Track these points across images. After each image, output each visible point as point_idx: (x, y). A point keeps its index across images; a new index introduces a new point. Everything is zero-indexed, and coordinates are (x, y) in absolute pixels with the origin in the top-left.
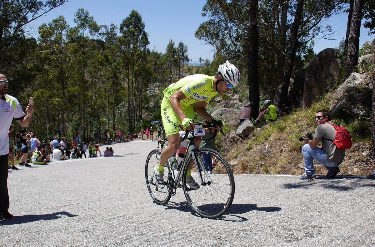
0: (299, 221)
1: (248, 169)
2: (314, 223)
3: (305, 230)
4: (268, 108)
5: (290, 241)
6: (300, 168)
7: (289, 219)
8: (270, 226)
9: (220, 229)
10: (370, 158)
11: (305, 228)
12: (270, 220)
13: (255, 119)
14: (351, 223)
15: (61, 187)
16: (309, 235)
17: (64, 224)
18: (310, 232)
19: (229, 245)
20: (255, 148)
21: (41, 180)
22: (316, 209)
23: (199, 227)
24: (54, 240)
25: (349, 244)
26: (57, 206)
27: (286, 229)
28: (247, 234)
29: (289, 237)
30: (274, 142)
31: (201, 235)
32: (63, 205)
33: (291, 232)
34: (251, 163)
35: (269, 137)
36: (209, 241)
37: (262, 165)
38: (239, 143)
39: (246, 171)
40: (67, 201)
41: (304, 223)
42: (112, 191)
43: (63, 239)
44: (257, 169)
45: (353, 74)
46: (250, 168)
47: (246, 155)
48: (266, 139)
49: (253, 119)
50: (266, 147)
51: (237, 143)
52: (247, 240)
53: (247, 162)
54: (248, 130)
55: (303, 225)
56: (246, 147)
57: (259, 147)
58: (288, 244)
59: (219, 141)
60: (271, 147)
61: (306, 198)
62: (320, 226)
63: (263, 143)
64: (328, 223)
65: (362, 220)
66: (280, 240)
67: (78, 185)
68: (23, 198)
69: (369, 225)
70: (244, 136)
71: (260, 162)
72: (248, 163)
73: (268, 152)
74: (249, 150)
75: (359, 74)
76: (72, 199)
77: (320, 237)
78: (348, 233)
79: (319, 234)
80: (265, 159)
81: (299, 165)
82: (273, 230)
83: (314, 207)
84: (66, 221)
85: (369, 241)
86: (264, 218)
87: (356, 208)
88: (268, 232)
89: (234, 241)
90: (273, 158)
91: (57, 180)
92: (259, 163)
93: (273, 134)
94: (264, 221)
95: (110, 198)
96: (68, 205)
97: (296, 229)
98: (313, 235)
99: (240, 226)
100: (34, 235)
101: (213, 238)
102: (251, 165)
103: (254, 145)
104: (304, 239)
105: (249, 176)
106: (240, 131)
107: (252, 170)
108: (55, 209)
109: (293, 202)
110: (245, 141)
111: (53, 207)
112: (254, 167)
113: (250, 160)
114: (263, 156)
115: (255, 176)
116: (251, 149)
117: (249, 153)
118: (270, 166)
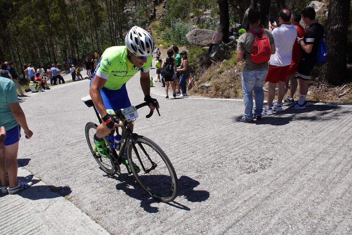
0: (257, 153)
1: (220, 90)
2: (267, 155)
3: (260, 162)
5: (249, 172)
7: (250, 151)
8: (236, 159)
9: (200, 162)
10: (321, 82)
11: (261, 160)
12: (237, 153)
14: (293, 155)
16: (263, 167)
17: (84, 160)
18: (264, 164)
19: (207, 177)
20: (226, 72)
22: (271, 140)
23: (185, 161)
24: (82, 176)
25: (289, 175)
26: (74, 142)
27: (247, 161)
28: (220, 167)
29: (249, 168)
31: (187, 168)
32: (78, 140)
33: (250, 164)
34: (222, 85)
36: (193, 173)
37: (232, 87)
38: (212, 65)
39: (219, 92)
40: (80, 136)
41: (260, 155)
43: (89, 175)
44: (228, 90)
45: (313, 2)
47: (218, 77)
48: (235, 64)
49: (224, 42)
50: (236, 71)
51: (210, 65)
52: (219, 172)
53: (219, 84)
54: (220, 54)
55: (259, 157)
56: (218, 70)
57: (229, 71)
58: (248, 175)
59: (195, 63)
60: (240, 71)
61: (264, 129)
62: (271, 158)
63: (233, 68)
64: (277, 156)
65: (302, 152)
66: (242, 172)
68: (44, 134)
69: (305, 157)
70: (216, 59)
73: (237, 75)
74: (221, 73)
75: (318, 2)
77: (270, 169)
78: (290, 165)
79: (270, 166)
80: (234, 82)
82: (238, 162)
83: (269, 138)
84: (86, 158)
85: (303, 172)
86: (232, 150)
87: (300, 140)
88: (234, 164)
89: (210, 173)
92: (229, 85)
94: (232, 153)
96: (82, 140)
97: (254, 161)
98: (266, 167)
99: (214, 159)
100: (66, 172)
101: (196, 171)
102: (222, 87)
103: (225, 68)
104: (258, 171)
105: (221, 101)
106: (213, 55)
107: (223, 91)
108: (72, 145)
109: (255, 134)
110: (217, 64)
111: (71, 143)
112: (225, 88)
113: (222, 83)
114: (232, 79)
115: (226, 100)
116: (223, 72)
117: (221, 76)
118: (238, 88)
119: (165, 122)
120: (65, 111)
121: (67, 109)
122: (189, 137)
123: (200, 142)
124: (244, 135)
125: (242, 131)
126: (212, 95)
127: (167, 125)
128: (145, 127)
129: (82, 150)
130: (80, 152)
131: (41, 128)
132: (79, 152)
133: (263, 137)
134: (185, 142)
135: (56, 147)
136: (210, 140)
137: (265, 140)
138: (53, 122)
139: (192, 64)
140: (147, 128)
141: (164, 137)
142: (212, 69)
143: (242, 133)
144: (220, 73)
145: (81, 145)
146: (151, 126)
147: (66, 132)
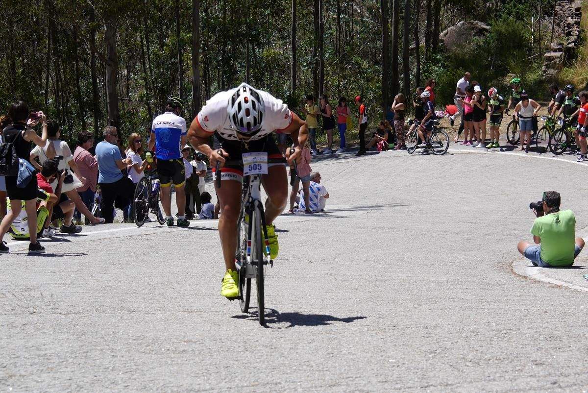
15: (148, 335)
21: (63, 306)
42: (353, 360)
67: (213, 333)
68: (24, 373)
76: (208, 387)
91: (122, 309)
95: (353, 388)
131: (17, 354)
138: (71, 337)
146: (555, 383)
147: (128, 375)
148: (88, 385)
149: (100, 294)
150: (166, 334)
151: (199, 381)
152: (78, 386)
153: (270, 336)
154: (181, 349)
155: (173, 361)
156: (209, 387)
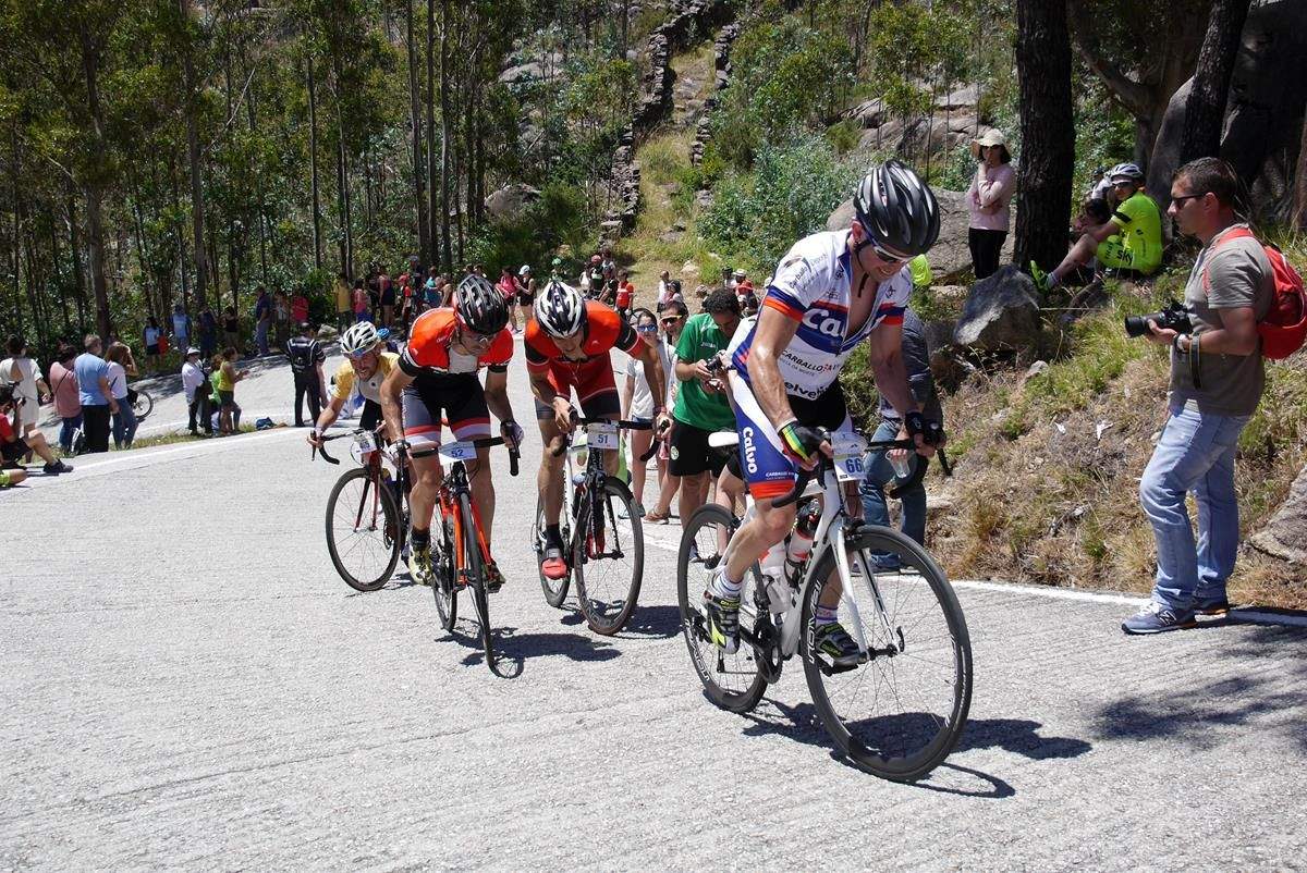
1: (1006, 534)
4: (1120, 215)
6: (1261, 551)
13: (1048, 266)
15: (122, 651)
20: (1041, 430)
21: (23, 600)
22: (1294, 862)
26: (119, 788)
30: (1140, 404)
32: (146, 781)
34: (1019, 509)
35: (1114, 376)
37: (1073, 521)
38: (965, 389)
39: (997, 543)
40: (159, 756)
42: (360, 687)
44: (1050, 538)
46: (1016, 534)
47: (995, 460)
48: (1100, 388)
49: (1040, 266)
50: (1099, 429)
51: (953, 388)
53: (1001, 497)
54: (1014, 326)
56: (998, 418)
57: (1061, 428)
60: (1123, 430)
61: (1255, 787)
63: (1085, 409)
70: (988, 353)
71: (1065, 506)
72: (1007, 502)
73: (1105, 455)
74: (1013, 437)
76: (183, 745)
80: (1091, 493)
81: (1258, 536)
83: (1285, 850)
90: (1128, 489)
92: (1059, 507)
93: (1132, 364)
96: (170, 784)
102: (1018, 518)
103: (1037, 411)
105: (1010, 601)
106: (971, 332)
107: (1023, 542)
108: (110, 806)
109: (1192, 813)
110: (994, 382)
111: (102, 793)
112: (1034, 526)
113: (1015, 491)
114: (1079, 476)
115: (1035, 598)
116: (1024, 432)
117: (1015, 452)
118: (1113, 530)
119: (663, 704)
120: (108, 605)
121: (122, 594)
122: (793, 805)
123: (859, 839)
124: (1127, 815)
125: (1120, 792)
126: (958, 559)
127: (675, 723)
128: (543, 726)
129: (157, 844)
130: (146, 853)
132: (141, 851)
133: (1249, 840)
134: (768, 834)
135: (15, 811)
136: (920, 835)
137: (1257, 861)
138: (27, 662)
139: (853, 376)
140: (554, 732)
141: (649, 797)
142: (963, 412)
143: (1120, 800)
144: (1011, 434)
145: (157, 814)
146: (580, 722)
147: (90, 729)
148: (38, 748)
149: (72, 578)
150: (144, 649)
151: (175, 736)
152: (26, 752)
153: (269, 647)
154: (161, 676)
155: (147, 699)
156: (183, 749)
